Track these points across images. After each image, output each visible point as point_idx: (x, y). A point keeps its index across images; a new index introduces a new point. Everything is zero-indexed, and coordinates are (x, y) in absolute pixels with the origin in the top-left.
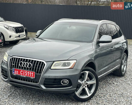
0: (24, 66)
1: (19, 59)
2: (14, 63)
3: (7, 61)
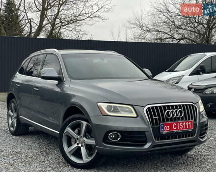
3: (135, 116)
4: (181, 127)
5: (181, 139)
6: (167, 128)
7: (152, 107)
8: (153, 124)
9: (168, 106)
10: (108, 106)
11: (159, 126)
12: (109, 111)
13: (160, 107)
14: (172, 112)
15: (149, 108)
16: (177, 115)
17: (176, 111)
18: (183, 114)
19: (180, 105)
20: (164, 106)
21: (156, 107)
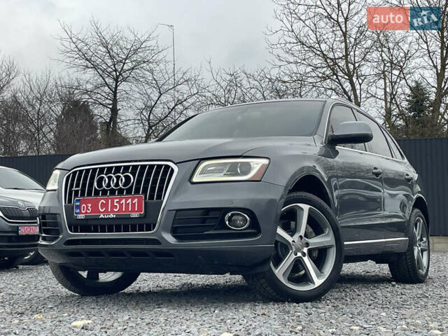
0: (109, 185)
1: (94, 170)
2: (78, 186)
4: (116, 207)
6: (87, 209)
7: (81, 172)
8: (69, 200)
14: (110, 178)
16: (118, 185)
17: (118, 177)
21: (88, 171)
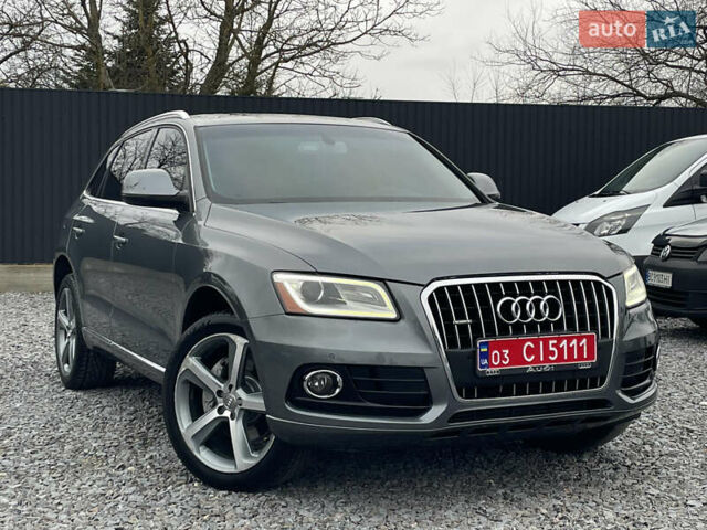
0: (522, 314)
3: (393, 315)
4: (552, 353)
5: (553, 396)
6: (503, 358)
7: (453, 289)
8: (452, 343)
9: (509, 286)
10: (306, 283)
11: (472, 349)
12: (309, 299)
13: (480, 287)
14: (523, 303)
15: (439, 291)
16: (539, 315)
17: (537, 302)
18: (561, 310)
19: (551, 284)
20: (494, 286)
21: (466, 288)
